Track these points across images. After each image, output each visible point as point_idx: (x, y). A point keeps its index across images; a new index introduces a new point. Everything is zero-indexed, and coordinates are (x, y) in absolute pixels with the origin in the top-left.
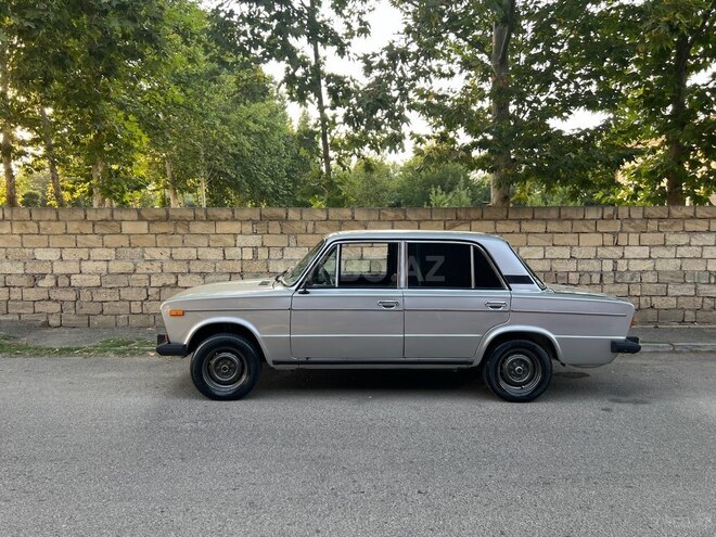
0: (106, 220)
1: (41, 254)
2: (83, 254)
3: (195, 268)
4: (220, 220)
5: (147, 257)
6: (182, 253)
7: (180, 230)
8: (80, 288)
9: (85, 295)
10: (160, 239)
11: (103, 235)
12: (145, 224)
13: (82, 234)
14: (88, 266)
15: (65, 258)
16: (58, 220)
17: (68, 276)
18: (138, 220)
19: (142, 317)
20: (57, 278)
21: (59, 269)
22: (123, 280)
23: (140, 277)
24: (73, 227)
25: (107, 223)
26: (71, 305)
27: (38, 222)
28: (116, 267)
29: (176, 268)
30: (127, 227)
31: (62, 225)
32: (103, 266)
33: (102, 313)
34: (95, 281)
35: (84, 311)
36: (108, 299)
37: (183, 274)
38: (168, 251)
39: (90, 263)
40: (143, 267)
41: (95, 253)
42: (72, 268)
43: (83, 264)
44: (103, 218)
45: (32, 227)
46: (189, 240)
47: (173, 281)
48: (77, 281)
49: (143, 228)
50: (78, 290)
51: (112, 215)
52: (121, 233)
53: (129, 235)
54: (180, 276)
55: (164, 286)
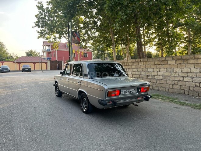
0: (164, 60)
1: (149, 70)
2: (158, 70)
3: (190, 75)
4: (199, 58)
5: (175, 71)
6: (185, 70)
7: (185, 63)
8: (157, 79)
9: (158, 82)
10: (179, 66)
11: (163, 65)
12: (174, 61)
13: (158, 64)
14: (159, 73)
15: (154, 71)
16: (153, 61)
17: (155, 76)
18: (172, 60)
19: (172, 89)
20: (152, 76)
21: (153, 74)
22: (168, 77)
23: (172, 77)
24: (156, 63)
25: (164, 61)
26: (155, 84)
27: (149, 62)
28: (166, 74)
29: (183, 75)
30: (169, 62)
31: (154, 62)
32: (163, 73)
33: (162, 87)
34: (161, 78)
35: (158, 86)
36: (164, 83)
37: (185, 77)
38: (181, 69)
39: (160, 72)
40: (173, 74)
41: (161, 70)
42: (156, 74)
43: (158, 73)
44: (163, 60)
45: (148, 63)
46: (188, 66)
47: (182, 79)
48: (157, 77)
49: (174, 62)
50: (157, 80)
51: (166, 59)
52: (168, 64)
53: (170, 64)
54: (184, 78)
55: (179, 80)
